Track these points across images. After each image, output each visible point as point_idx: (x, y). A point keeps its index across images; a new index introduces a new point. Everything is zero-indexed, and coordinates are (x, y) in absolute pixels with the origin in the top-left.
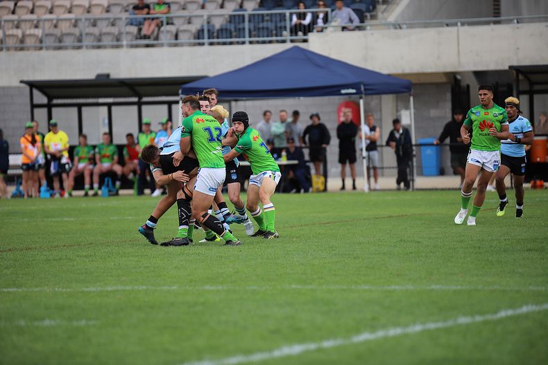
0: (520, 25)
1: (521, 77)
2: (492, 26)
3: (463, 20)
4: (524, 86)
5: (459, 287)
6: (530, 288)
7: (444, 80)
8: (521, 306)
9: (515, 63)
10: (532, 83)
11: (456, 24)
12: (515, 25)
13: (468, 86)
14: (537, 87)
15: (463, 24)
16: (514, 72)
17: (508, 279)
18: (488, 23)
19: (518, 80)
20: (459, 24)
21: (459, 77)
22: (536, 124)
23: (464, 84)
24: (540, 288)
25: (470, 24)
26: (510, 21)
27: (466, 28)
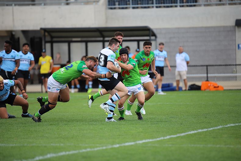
0: (45, 6)
1: (46, 34)
2: (31, 7)
3: (16, 3)
4: (48, 39)
5: (14, 145)
6: (52, 144)
7: (6, 34)
8: (46, 154)
9: (43, 26)
10: (52, 37)
11: (11, 5)
12: (42, 6)
13: (19, 38)
14: (55, 39)
15: (15, 5)
16: (43, 32)
17: (40, 140)
18: (28, 5)
19: (45, 36)
20: (13, 5)
21: (14, 33)
22: (54, 58)
23: (16, 37)
24: (57, 145)
25: (19, 5)
26: (40, 4)
27: (17, 7)
